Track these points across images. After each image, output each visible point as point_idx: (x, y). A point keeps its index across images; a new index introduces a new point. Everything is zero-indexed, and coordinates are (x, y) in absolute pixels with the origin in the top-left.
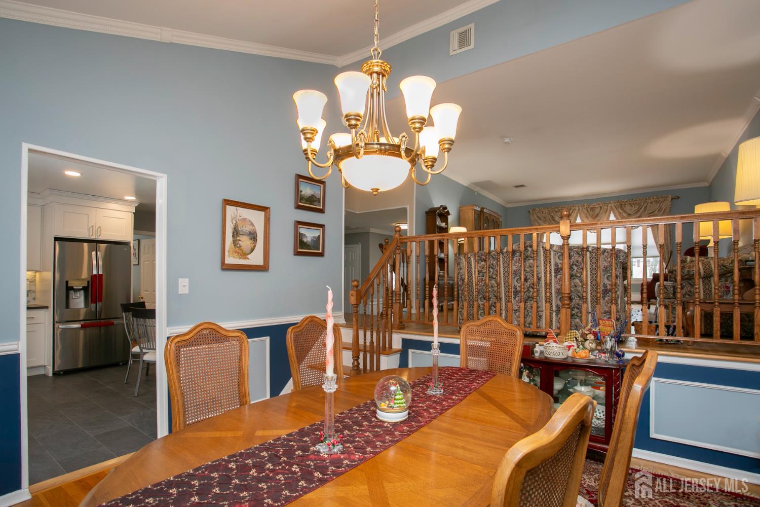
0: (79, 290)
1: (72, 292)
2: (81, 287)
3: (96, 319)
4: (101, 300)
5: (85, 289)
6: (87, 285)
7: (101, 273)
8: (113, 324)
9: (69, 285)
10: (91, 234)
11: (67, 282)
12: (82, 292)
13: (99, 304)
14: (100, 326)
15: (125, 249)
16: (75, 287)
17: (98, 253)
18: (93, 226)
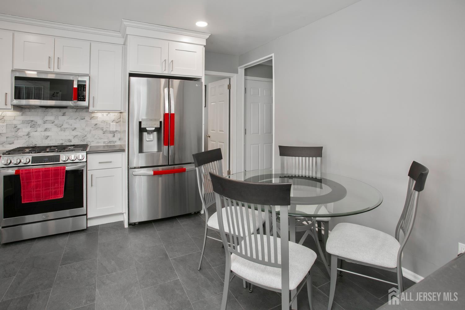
0: (152, 132)
1: (145, 134)
2: (154, 129)
3: (169, 165)
4: (172, 143)
5: (158, 130)
6: (159, 127)
7: (173, 112)
8: (184, 170)
9: (143, 126)
10: (164, 69)
11: (140, 123)
12: (155, 133)
13: (171, 147)
14: (173, 172)
15: (197, 85)
16: (147, 129)
17: (171, 89)
18: (165, 60)
